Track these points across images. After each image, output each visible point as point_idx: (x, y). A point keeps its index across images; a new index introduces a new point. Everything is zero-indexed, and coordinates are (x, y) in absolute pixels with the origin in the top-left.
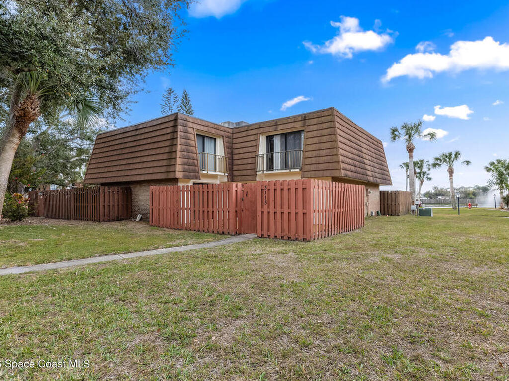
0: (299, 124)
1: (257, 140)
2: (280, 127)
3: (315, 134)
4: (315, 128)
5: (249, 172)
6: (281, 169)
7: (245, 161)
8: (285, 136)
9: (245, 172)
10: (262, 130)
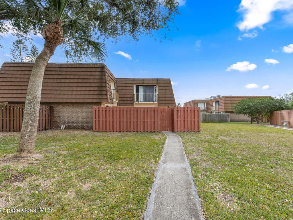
0: (155, 82)
1: (133, 87)
2: (145, 82)
3: (163, 88)
4: (163, 85)
5: (129, 102)
6: (143, 102)
7: (127, 96)
8: (146, 87)
9: (127, 102)
10: (135, 82)
